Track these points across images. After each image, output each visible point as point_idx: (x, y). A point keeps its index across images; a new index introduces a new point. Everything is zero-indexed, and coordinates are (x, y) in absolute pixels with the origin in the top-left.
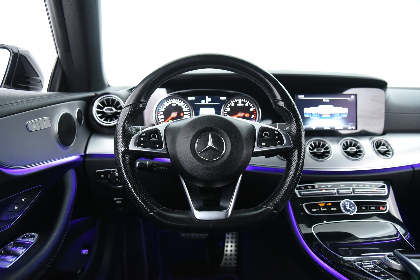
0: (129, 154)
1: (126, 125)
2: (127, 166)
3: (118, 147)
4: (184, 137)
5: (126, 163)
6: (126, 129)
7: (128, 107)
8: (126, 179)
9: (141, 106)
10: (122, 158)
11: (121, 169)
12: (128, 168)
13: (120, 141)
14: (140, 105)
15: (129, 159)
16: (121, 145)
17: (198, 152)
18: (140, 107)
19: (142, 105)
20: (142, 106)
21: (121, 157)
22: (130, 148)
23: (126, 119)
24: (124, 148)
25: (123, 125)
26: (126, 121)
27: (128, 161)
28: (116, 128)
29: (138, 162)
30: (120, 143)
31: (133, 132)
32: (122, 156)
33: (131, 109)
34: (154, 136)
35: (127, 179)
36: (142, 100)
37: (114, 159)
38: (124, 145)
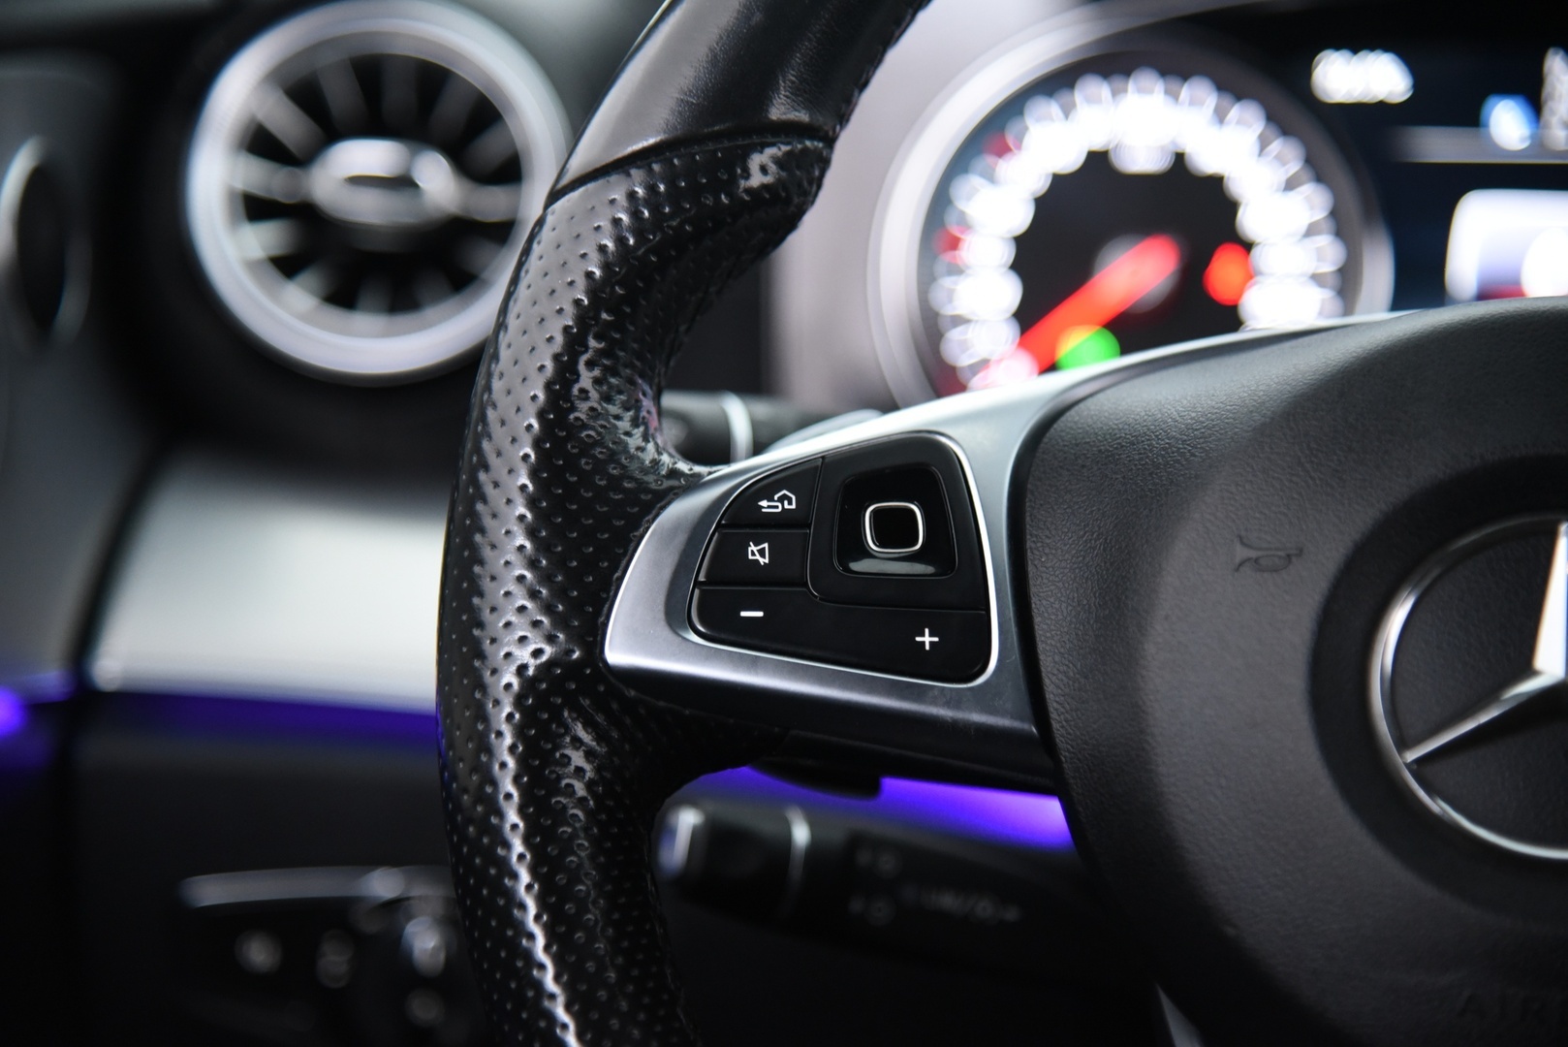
0: (600, 718)
1: (586, 379)
2: (567, 846)
3: (481, 625)
4: (1242, 553)
5: (560, 815)
6: (584, 426)
7: (614, 178)
8: (552, 997)
9: (761, 169)
10: (523, 762)
11: (500, 877)
12: (575, 877)
13: (512, 557)
14: (756, 160)
15: (598, 770)
16: (522, 609)
17: (1403, 744)
18: (757, 180)
19: (778, 161)
20: (772, 168)
21: (508, 740)
22: (618, 653)
23: (585, 317)
24: (551, 639)
25: (548, 386)
26: (593, 343)
27: (580, 789)
28: (475, 414)
29: (687, 820)
30: (512, 587)
31: (656, 463)
32: (520, 732)
33: (647, 203)
34: (893, 529)
35: (561, 1000)
36: (780, 110)
37: (421, 767)
38: (548, 609)
